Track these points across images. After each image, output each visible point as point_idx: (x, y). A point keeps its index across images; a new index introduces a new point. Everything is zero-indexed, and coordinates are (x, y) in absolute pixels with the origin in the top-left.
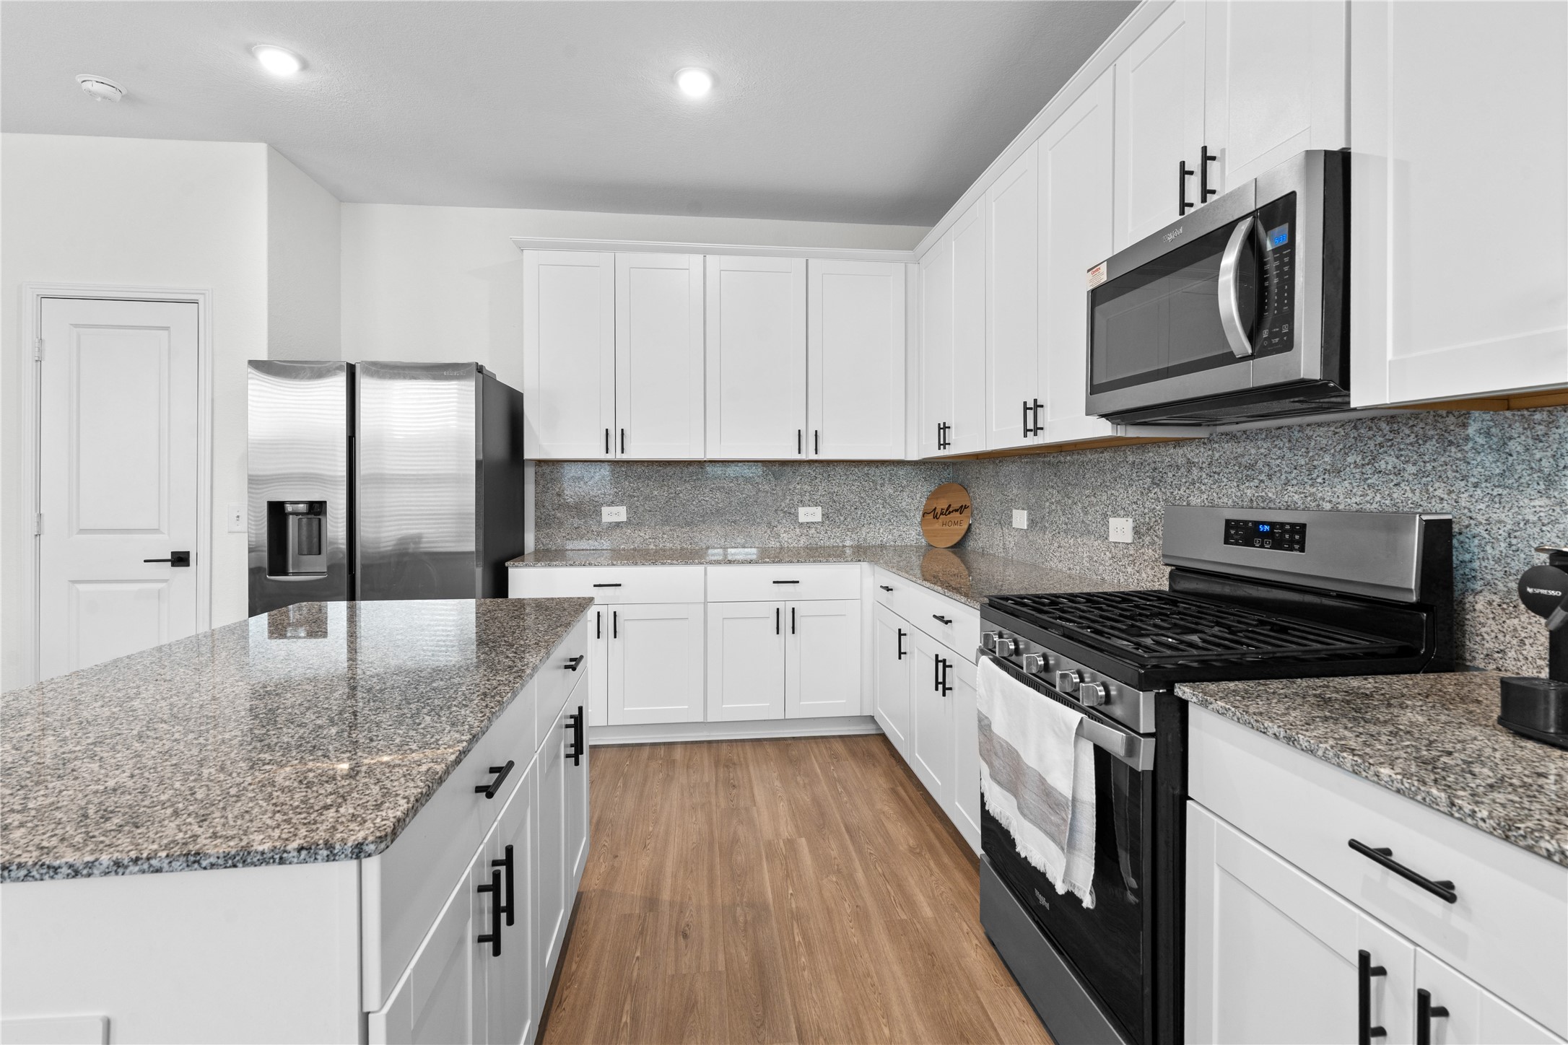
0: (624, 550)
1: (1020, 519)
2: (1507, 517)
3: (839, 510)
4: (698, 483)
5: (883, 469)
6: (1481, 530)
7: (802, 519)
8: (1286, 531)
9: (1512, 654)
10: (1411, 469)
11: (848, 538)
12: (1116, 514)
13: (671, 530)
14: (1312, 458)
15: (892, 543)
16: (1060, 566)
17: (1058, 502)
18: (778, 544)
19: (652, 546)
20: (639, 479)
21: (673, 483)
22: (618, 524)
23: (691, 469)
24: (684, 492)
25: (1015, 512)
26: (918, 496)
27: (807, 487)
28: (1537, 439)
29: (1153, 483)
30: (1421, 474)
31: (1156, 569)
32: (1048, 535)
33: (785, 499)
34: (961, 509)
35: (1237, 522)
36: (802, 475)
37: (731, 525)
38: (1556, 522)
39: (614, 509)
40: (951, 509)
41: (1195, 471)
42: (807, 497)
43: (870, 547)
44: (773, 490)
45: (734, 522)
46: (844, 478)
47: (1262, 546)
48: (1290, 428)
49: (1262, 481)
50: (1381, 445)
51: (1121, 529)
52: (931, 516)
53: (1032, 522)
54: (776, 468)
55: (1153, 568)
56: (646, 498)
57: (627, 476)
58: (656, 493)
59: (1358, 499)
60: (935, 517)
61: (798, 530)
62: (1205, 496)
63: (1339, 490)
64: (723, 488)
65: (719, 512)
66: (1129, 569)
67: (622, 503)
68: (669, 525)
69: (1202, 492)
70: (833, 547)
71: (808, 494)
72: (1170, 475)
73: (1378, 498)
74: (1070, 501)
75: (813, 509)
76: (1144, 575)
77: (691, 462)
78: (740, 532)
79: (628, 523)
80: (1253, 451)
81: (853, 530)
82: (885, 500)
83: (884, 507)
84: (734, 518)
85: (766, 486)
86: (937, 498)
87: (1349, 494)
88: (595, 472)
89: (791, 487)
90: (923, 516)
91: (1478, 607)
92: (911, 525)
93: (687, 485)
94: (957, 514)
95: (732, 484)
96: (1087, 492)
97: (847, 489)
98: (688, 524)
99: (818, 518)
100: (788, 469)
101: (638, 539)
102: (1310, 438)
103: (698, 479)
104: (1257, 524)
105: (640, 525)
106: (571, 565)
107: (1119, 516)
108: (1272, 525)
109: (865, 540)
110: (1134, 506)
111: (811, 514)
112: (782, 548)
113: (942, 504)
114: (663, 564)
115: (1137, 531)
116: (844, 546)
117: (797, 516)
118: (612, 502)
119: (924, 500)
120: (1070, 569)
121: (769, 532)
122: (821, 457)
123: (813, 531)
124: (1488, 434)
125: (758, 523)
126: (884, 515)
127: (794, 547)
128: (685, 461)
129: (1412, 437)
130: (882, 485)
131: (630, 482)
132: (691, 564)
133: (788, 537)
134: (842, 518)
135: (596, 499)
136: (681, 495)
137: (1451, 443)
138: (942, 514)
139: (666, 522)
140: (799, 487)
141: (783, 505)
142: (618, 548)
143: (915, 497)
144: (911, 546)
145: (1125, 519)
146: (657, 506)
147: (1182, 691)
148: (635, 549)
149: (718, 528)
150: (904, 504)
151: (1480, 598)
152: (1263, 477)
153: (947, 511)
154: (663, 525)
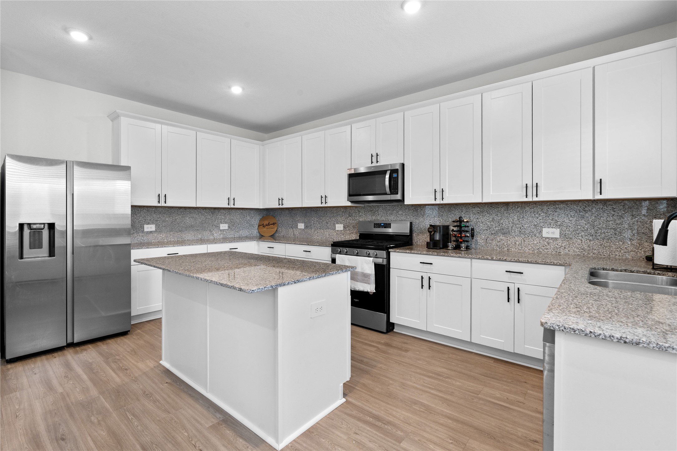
0: (154, 242)
1: (301, 226)
2: (418, 221)
3: (233, 225)
4: (184, 215)
5: (247, 211)
6: (414, 223)
7: (221, 228)
8: (387, 225)
9: (418, 242)
10: (404, 214)
11: (236, 234)
12: (337, 223)
13: (173, 234)
14: (387, 212)
15: (249, 236)
16: (318, 238)
17: (317, 221)
18: (213, 237)
19: (165, 240)
20: (160, 214)
21: (174, 215)
22: (151, 232)
23: (181, 210)
24: (179, 219)
25: (299, 224)
26: (257, 220)
27: (223, 217)
28: (421, 210)
29: (349, 216)
30: (406, 215)
31: (350, 235)
32: (313, 230)
33: (216, 221)
34: (274, 224)
35: (376, 224)
36: (221, 213)
37: (196, 231)
38: (424, 222)
39: (149, 226)
40: (270, 224)
41: (361, 213)
42: (223, 221)
43: (243, 237)
44: (211, 218)
45: (198, 230)
46: (235, 214)
47: (382, 228)
48: (382, 205)
49: (377, 216)
50: (399, 210)
51: (339, 227)
52: (262, 226)
53: (306, 227)
54: (212, 210)
55: (349, 235)
56: (163, 221)
57: (155, 212)
58: (167, 219)
59: (395, 219)
60: (264, 226)
61: (220, 232)
62: (363, 219)
63: (392, 217)
64: (194, 217)
65: (192, 226)
66: (342, 236)
67: (153, 223)
68: (172, 232)
69: (362, 218)
70: (231, 238)
71: (223, 219)
72: (354, 214)
73: (399, 219)
74: (321, 221)
75: (225, 225)
76: (347, 237)
77: (181, 207)
78: (200, 233)
79: (156, 231)
80: (375, 210)
81: (237, 232)
82: (247, 221)
83: (247, 224)
84: (197, 228)
85: (209, 217)
86: (264, 221)
87: (394, 218)
88: (141, 211)
89: (218, 217)
90: (259, 226)
91: (414, 235)
92: (255, 229)
93: (180, 216)
94: (273, 225)
95: (197, 216)
96: (328, 218)
97: (237, 217)
98: (180, 231)
99: (227, 228)
100: (216, 211)
101: (160, 238)
102: (386, 208)
103: (184, 214)
104: (381, 224)
105: (160, 232)
106: (157, 247)
107: (339, 224)
108: (384, 224)
109: (241, 235)
110: (344, 221)
111: (224, 226)
112: (214, 239)
113: (266, 222)
114: (193, 245)
115: (344, 227)
116: (235, 237)
117: (220, 227)
118: (149, 223)
119: (258, 221)
120: (322, 238)
121: (210, 233)
122: (235, 207)
123: (225, 232)
124: (415, 209)
125: (206, 230)
126: (247, 226)
127: (219, 238)
128: (179, 207)
129: (404, 209)
130: (246, 216)
131: (156, 215)
132: (202, 244)
133: (216, 235)
134: (234, 228)
135: (141, 222)
136: (177, 220)
137: (410, 210)
138: (266, 225)
139: (171, 230)
140: (220, 217)
141: (215, 223)
142: (151, 242)
143: (256, 220)
144: (255, 236)
145: (341, 225)
146: (168, 224)
147: (390, 250)
148: (158, 242)
149: (191, 232)
150: (253, 222)
151: (414, 234)
152: (377, 215)
153: (269, 225)
154: (170, 232)
